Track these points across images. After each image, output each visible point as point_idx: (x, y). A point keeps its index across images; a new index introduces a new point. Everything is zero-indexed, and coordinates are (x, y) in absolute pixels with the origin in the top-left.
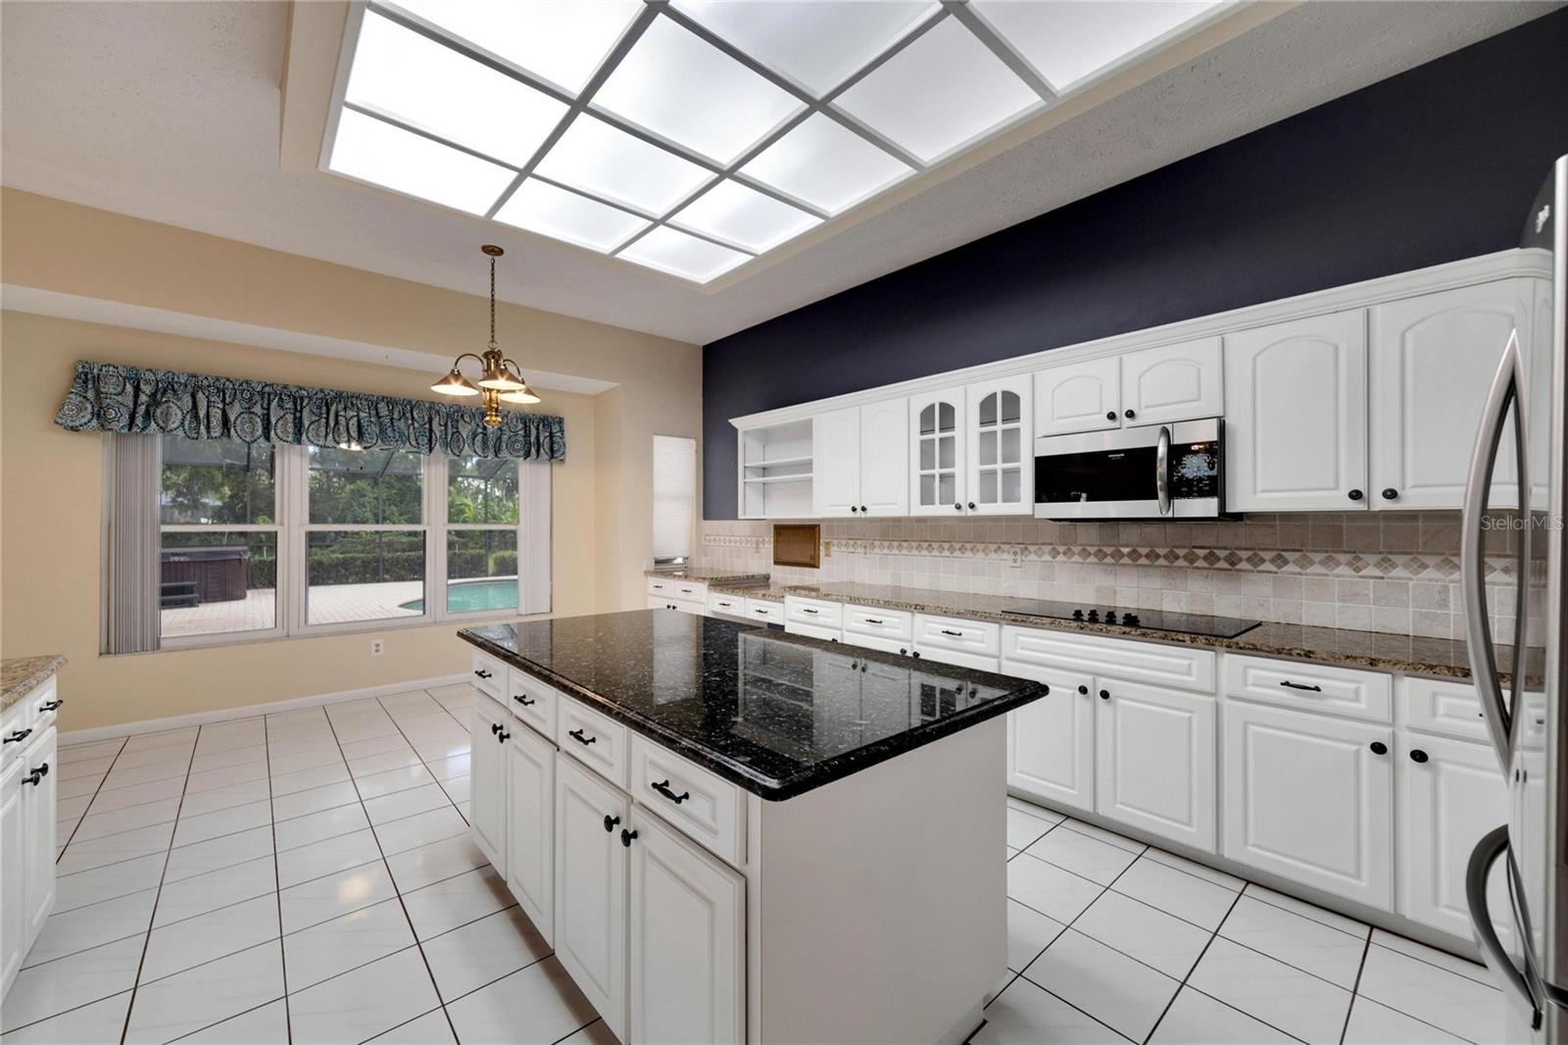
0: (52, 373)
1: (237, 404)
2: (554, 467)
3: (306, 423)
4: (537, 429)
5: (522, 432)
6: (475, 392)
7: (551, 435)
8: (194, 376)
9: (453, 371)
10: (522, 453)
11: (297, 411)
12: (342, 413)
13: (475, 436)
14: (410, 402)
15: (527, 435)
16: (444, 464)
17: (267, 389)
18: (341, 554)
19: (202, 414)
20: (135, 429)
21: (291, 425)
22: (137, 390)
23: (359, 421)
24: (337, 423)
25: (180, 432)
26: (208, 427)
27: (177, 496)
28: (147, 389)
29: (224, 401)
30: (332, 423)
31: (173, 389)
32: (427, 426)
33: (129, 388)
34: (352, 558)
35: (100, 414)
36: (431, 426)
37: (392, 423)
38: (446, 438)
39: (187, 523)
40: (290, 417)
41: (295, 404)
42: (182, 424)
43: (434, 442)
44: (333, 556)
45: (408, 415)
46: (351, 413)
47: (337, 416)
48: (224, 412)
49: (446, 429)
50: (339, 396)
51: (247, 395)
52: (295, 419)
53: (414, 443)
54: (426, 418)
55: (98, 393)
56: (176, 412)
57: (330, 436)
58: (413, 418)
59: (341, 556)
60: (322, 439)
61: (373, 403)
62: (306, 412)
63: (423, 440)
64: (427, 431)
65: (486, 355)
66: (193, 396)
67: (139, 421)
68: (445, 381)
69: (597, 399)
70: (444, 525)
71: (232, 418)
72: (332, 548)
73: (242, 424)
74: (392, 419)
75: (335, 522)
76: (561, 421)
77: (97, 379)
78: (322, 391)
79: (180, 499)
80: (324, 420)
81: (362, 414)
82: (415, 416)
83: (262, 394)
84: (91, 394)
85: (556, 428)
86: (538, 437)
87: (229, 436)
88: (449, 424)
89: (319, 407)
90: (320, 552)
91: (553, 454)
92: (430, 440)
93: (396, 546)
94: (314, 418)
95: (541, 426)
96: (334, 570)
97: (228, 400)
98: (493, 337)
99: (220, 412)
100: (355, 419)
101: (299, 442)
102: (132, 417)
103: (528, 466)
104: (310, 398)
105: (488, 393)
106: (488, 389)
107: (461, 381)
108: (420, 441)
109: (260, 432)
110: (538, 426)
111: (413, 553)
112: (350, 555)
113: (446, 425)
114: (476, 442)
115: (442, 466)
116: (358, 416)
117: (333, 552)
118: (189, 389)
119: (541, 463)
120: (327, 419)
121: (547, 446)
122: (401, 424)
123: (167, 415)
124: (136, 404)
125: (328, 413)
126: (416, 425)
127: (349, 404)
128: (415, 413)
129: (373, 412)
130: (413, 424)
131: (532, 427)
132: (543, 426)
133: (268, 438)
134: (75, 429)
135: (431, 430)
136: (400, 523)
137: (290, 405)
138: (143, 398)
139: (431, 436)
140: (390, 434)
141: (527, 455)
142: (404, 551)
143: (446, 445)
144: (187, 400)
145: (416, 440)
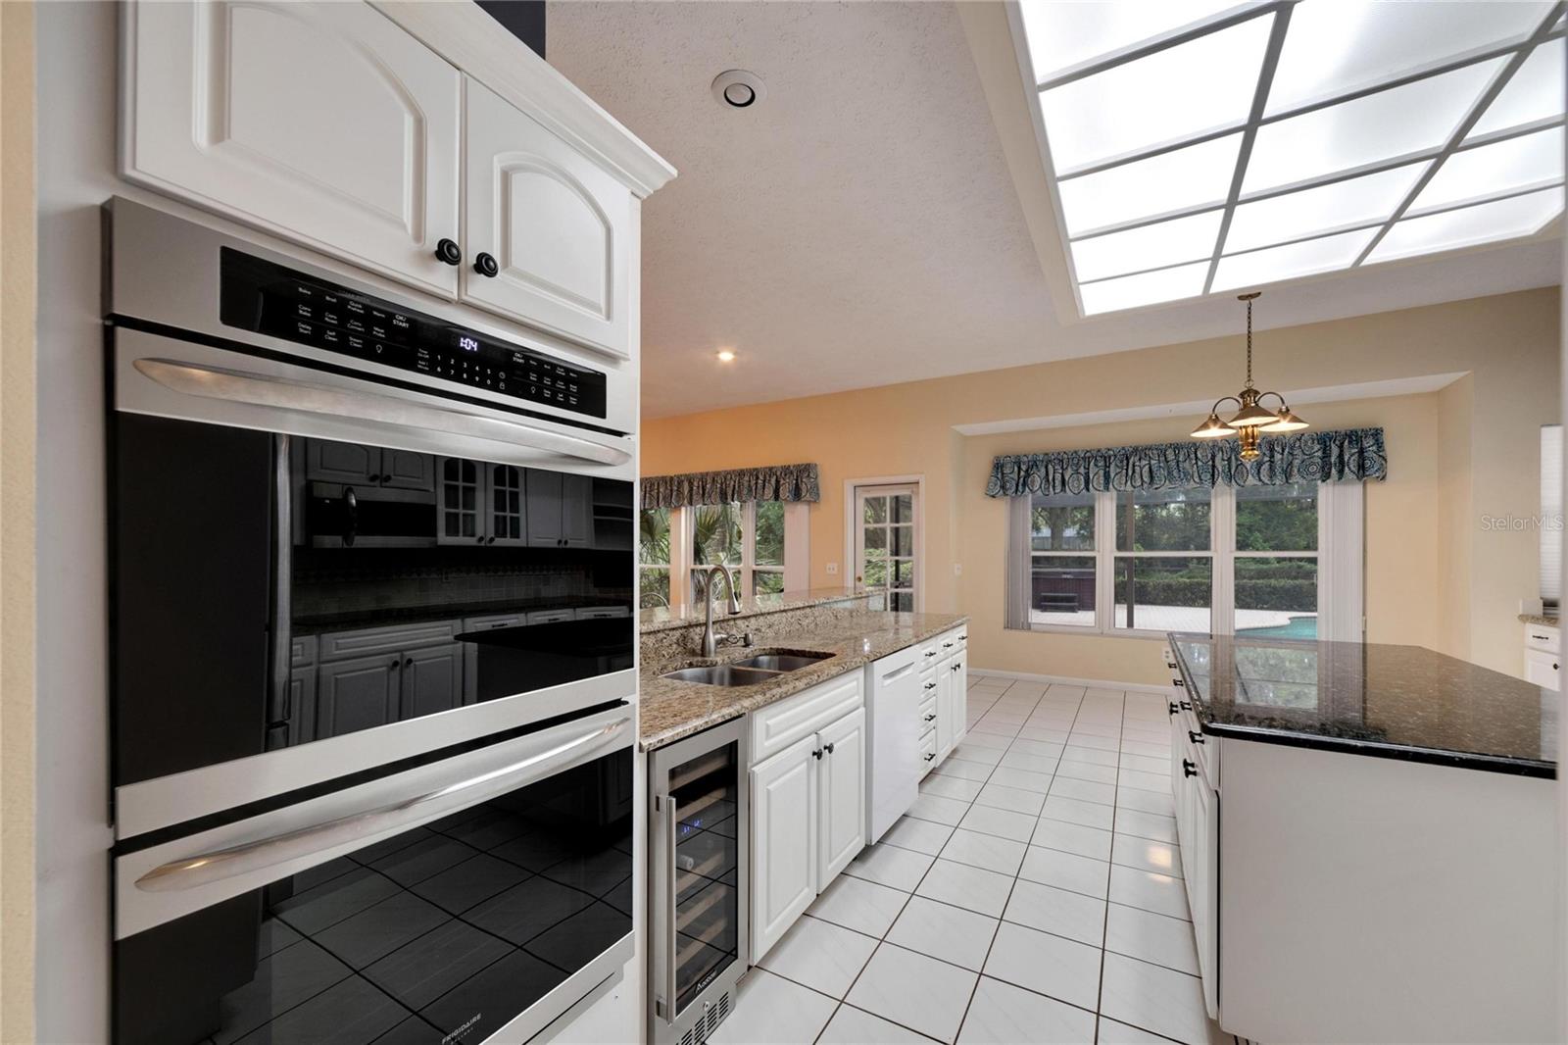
0: (983, 467)
1: (1069, 469)
2: (1369, 486)
3: (1112, 475)
4: (1341, 447)
5: (1320, 454)
6: (1233, 431)
7: (1362, 452)
8: (1047, 454)
9: (1211, 416)
10: (1318, 475)
11: (1107, 466)
12: (1137, 463)
13: (1259, 465)
14: (1195, 444)
15: (1326, 455)
16: (1231, 495)
17: (1088, 454)
18: (1189, 578)
19: (1051, 478)
20: (1019, 493)
21: (1102, 478)
22: (1019, 468)
23: (1150, 468)
24: (1134, 472)
25: (1039, 492)
26: (1054, 487)
27: (1080, 529)
28: (1024, 467)
29: (1062, 468)
30: (1130, 473)
31: (1037, 466)
32: (1210, 463)
33: (1016, 469)
34: (1197, 583)
35: (1003, 487)
36: (1214, 462)
37: (1178, 465)
38: (1230, 471)
39: (1086, 550)
40: (1102, 472)
41: (1106, 462)
42: (1041, 487)
43: (1216, 476)
44: (1181, 580)
45: (1193, 456)
46: (1144, 462)
47: (1134, 466)
48: (1063, 475)
49: (1229, 464)
50: (1136, 450)
51: (1075, 461)
52: (1105, 473)
53: (1197, 480)
54: (1210, 455)
55: (1003, 474)
56: (1037, 480)
57: (1129, 482)
58: (1196, 458)
59: (1188, 581)
60: (1123, 486)
61: (1162, 451)
62: (1112, 466)
63: (1206, 476)
64: (1210, 468)
65: (1242, 395)
66: (1046, 467)
67: (1020, 488)
68: (1205, 426)
69: (1439, 394)
70: (1231, 552)
71: (1067, 479)
72: (1181, 573)
73: (1073, 481)
74: (1178, 462)
75: (1197, 549)
76: (1377, 434)
77: (1002, 466)
78: (1123, 448)
79: (1082, 532)
80: (1124, 471)
81: (1153, 462)
82: (1199, 455)
83: (1084, 458)
84: (999, 476)
85: (1368, 443)
86: (1341, 456)
87: (1065, 491)
88: (1233, 457)
89: (1122, 462)
90: (1170, 576)
91: (1362, 471)
92: (1213, 475)
93: (1243, 573)
94: (1118, 470)
95: (1346, 443)
96: (1181, 593)
97: (1065, 467)
98: (1249, 376)
99: (1060, 475)
100: (1147, 467)
101: (1108, 489)
102: (1017, 485)
103: (1330, 488)
104: (1115, 456)
105: (1244, 430)
106: (1244, 427)
107: (1219, 424)
108: (1202, 477)
109: (1082, 486)
110: (1342, 444)
111: (1261, 581)
112: (1196, 580)
113: (1229, 459)
114: (1262, 471)
115: (1228, 498)
116: (1150, 464)
117: (1182, 577)
118: (1045, 463)
119: (1348, 482)
120: (1127, 470)
121: (1353, 465)
122: (1187, 465)
123: (1033, 482)
124: (1019, 478)
125: (1128, 465)
126: (1200, 463)
127: (1143, 456)
128: (1198, 453)
129: (1162, 459)
130: (1196, 463)
131: (1333, 446)
132: (1350, 442)
133: (1088, 490)
134: (993, 496)
135: (1214, 466)
136: (1264, 549)
137: (1101, 464)
138: (1022, 473)
139: (1213, 472)
140: (1175, 474)
141: (1326, 476)
142: (1251, 578)
143: (1230, 478)
144: (1043, 470)
145: (1200, 477)
